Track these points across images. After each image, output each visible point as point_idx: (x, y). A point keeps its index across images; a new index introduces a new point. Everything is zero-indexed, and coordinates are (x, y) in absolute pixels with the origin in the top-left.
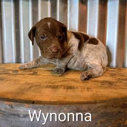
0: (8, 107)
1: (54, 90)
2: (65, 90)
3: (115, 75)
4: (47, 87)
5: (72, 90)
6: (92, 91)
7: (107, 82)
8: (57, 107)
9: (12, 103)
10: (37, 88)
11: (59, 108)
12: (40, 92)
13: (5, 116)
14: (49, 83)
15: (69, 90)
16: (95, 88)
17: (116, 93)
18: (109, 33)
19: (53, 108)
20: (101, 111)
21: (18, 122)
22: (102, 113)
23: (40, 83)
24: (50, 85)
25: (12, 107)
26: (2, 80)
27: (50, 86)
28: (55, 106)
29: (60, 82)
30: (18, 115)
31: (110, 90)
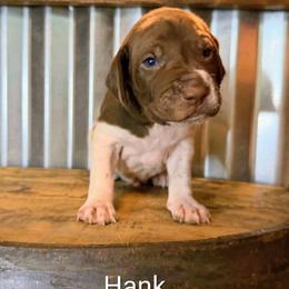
8: (45, 253)
10: (18, 220)
11: (48, 256)
12: (22, 228)
14: (52, 211)
17: (192, 233)
20: (137, 264)
22: (138, 268)
23: (30, 211)
24: (51, 214)
28: (40, 250)
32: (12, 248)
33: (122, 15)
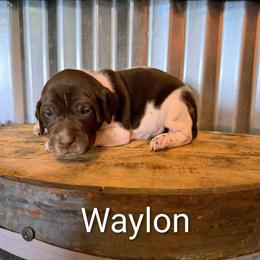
0: (57, 199)
1: (130, 170)
2: (151, 171)
3: (235, 145)
4: (117, 165)
6: (198, 173)
10: (99, 166)
13: (49, 215)
15: (157, 170)
16: (203, 167)
18: (224, 70)
25: (63, 198)
26: (32, 153)
27: (123, 164)
29: (139, 156)
30: (74, 213)
31: (231, 171)
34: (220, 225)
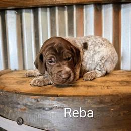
0: (34, 101)
2: (86, 88)
5: (92, 88)
6: (112, 88)
7: (125, 81)
8: (82, 99)
9: (38, 97)
11: (83, 100)
13: (31, 110)
15: (89, 88)
16: (114, 86)
19: (77, 100)
21: (44, 115)
25: (38, 101)
26: (25, 82)
28: (79, 98)
30: (44, 109)
32: (66, 98)
33: (86, 7)
34: (124, 114)
